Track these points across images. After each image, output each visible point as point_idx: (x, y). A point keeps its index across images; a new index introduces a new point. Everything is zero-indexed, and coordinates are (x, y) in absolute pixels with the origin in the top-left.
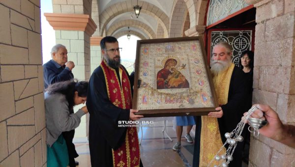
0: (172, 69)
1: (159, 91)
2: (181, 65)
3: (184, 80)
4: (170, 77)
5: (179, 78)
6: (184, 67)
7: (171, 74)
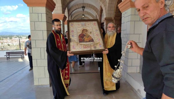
0: (86, 34)
1: (80, 43)
2: (90, 32)
3: (91, 38)
4: (85, 37)
5: (89, 38)
6: (91, 33)
7: (85, 36)
